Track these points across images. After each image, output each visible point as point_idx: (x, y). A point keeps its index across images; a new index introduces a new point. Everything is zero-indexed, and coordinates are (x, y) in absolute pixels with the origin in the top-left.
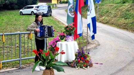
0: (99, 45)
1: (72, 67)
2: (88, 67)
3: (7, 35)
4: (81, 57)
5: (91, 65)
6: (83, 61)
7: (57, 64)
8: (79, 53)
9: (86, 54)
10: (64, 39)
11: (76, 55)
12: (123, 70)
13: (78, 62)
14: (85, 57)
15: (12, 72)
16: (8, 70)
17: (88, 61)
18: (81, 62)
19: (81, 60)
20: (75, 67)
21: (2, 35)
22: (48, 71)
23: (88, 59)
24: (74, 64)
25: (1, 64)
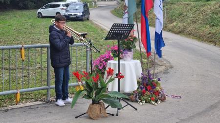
0: (172, 67)
1: (133, 101)
2: (159, 102)
4: (147, 85)
5: (163, 99)
6: (150, 91)
7: (112, 95)
8: (143, 78)
9: (156, 80)
11: (138, 82)
12: (216, 107)
13: (143, 94)
14: (154, 85)
15: (36, 107)
16: (29, 104)
17: (157, 93)
18: (148, 93)
19: (147, 90)
20: (137, 102)
21: (21, 49)
22: (96, 106)
23: (158, 88)
24: (136, 97)
25: (19, 94)
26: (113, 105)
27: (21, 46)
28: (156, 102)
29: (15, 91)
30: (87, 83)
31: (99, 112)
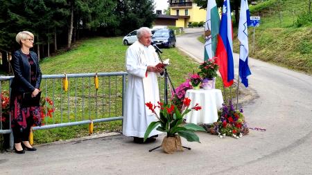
0: (258, 97)
1: (212, 134)
2: (241, 135)
3: (103, 76)
4: (228, 116)
5: (245, 132)
6: (231, 123)
7: (188, 128)
8: (225, 109)
9: (238, 111)
10: (199, 85)
11: (219, 114)
12: (304, 141)
13: (223, 126)
14: (236, 117)
15: (110, 138)
16: (103, 135)
17: (240, 125)
18: (229, 125)
19: (228, 122)
20: (218, 134)
22: (171, 140)
23: (240, 120)
24: (216, 129)
25: (92, 125)
26: (190, 139)
27: (94, 74)
28: (238, 135)
29: (89, 121)
31: (174, 146)
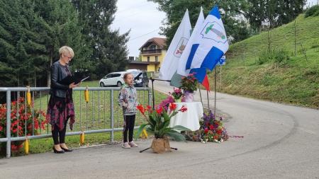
0: (231, 118)
1: (195, 141)
2: (222, 140)
3: (93, 90)
4: (209, 124)
5: (226, 138)
6: (212, 130)
8: (205, 118)
9: (217, 119)
10: (181, 98)
11: (200, 122)
13: (205, 133)
14: (216, 125)
15: (101, 147)
16: (93, 145)
17: (220, 132)
18: (210, 132)
19: (209, 129)
20: (200, 141)
22: (160, 140)
23: (220, 127)
24: (199, 136)
25: (83, 135)
27: (85, 88)
28: (219, 140)
29: (80, 132)
30: (150, 117)
